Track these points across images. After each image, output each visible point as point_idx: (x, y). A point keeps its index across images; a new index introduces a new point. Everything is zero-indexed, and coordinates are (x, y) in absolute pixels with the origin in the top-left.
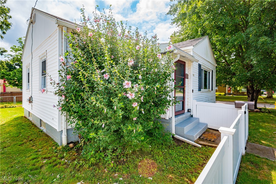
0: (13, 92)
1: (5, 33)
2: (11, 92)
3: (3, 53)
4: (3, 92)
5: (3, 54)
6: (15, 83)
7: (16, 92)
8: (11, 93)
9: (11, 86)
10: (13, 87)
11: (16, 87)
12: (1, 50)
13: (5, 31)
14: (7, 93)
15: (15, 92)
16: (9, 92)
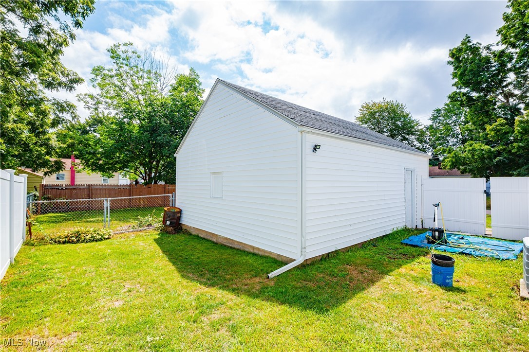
0: (93, 185)
1: (80, 25)
2: (89, 185)
3: (75, 85)
4: (69, 186)
5: (74, 87)
6: (98, 163)
7: (100, 185)
8: (89, 188)
9: (88, 171)
10: (91, 174)
11: (100, 174)
12: (69, 76)
13: (80, 19)
14: (80, 189)
15: (96, 185)
16: (83, 185)
